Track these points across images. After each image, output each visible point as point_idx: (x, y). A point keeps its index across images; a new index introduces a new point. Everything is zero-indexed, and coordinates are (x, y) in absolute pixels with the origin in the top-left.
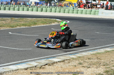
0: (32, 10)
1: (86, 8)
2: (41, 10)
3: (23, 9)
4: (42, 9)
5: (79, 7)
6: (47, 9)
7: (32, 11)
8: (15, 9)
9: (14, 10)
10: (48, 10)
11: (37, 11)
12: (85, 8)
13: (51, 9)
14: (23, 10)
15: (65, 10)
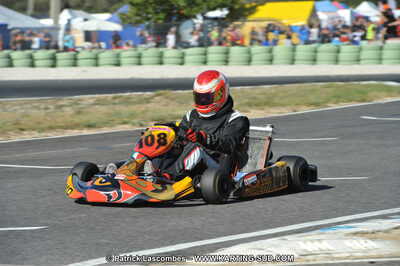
0: (180, 60)
2: (222, 57)
3: (139, 57)
4: (227, 53)
6: (249, 52)
7: (182, 64)
8: (101, 61)
9: (97, 65)
14: (140, 64)
15: (338, 51)
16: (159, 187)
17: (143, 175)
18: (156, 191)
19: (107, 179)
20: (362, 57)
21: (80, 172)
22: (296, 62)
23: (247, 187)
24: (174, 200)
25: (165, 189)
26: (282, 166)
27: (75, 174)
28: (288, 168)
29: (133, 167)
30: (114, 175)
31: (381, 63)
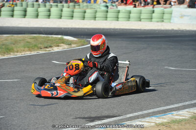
1: (137, 4)
2: (23, 13)
4: (25, 11)
6: (37, 11)
10: (40, 14)
11: (12, 16)
12: (135, 6)
13: (49, 11)
15: (85, 12)
16: (76, 90)
17: (69, 84)
18: (75, 92)
19: (51, 86)
20: (97, 16)
21: (38, 82)
23: (118, 90)
24: (83, 96)
25: (79, 91)
26: (134, 80)
27: (35, 83)
28: (136, 81)
29: (64, 80)
30: (54, 84)
31: (106, 20)
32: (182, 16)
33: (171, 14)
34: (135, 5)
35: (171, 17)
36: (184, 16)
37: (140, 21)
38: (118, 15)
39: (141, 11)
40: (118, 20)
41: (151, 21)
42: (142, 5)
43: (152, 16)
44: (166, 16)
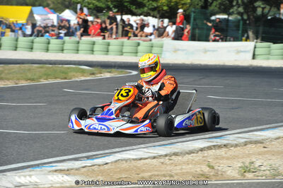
1: (107, 35)
5: (82, 35)
15: (49, 43)
20: (65, 48)
22: (18, 49)
31: (77, 53)
32: (176, 51)
33: (162, 47)
34: (104, 36)
35: (162, 51)
36: (178, 50)
37: (122, 55)
38: (93, 48)
39: (123, 43)
40: (93, 54)
41: (136, 56)
42: (114, 36)
43: (137, 50)
44: (155, 50)
